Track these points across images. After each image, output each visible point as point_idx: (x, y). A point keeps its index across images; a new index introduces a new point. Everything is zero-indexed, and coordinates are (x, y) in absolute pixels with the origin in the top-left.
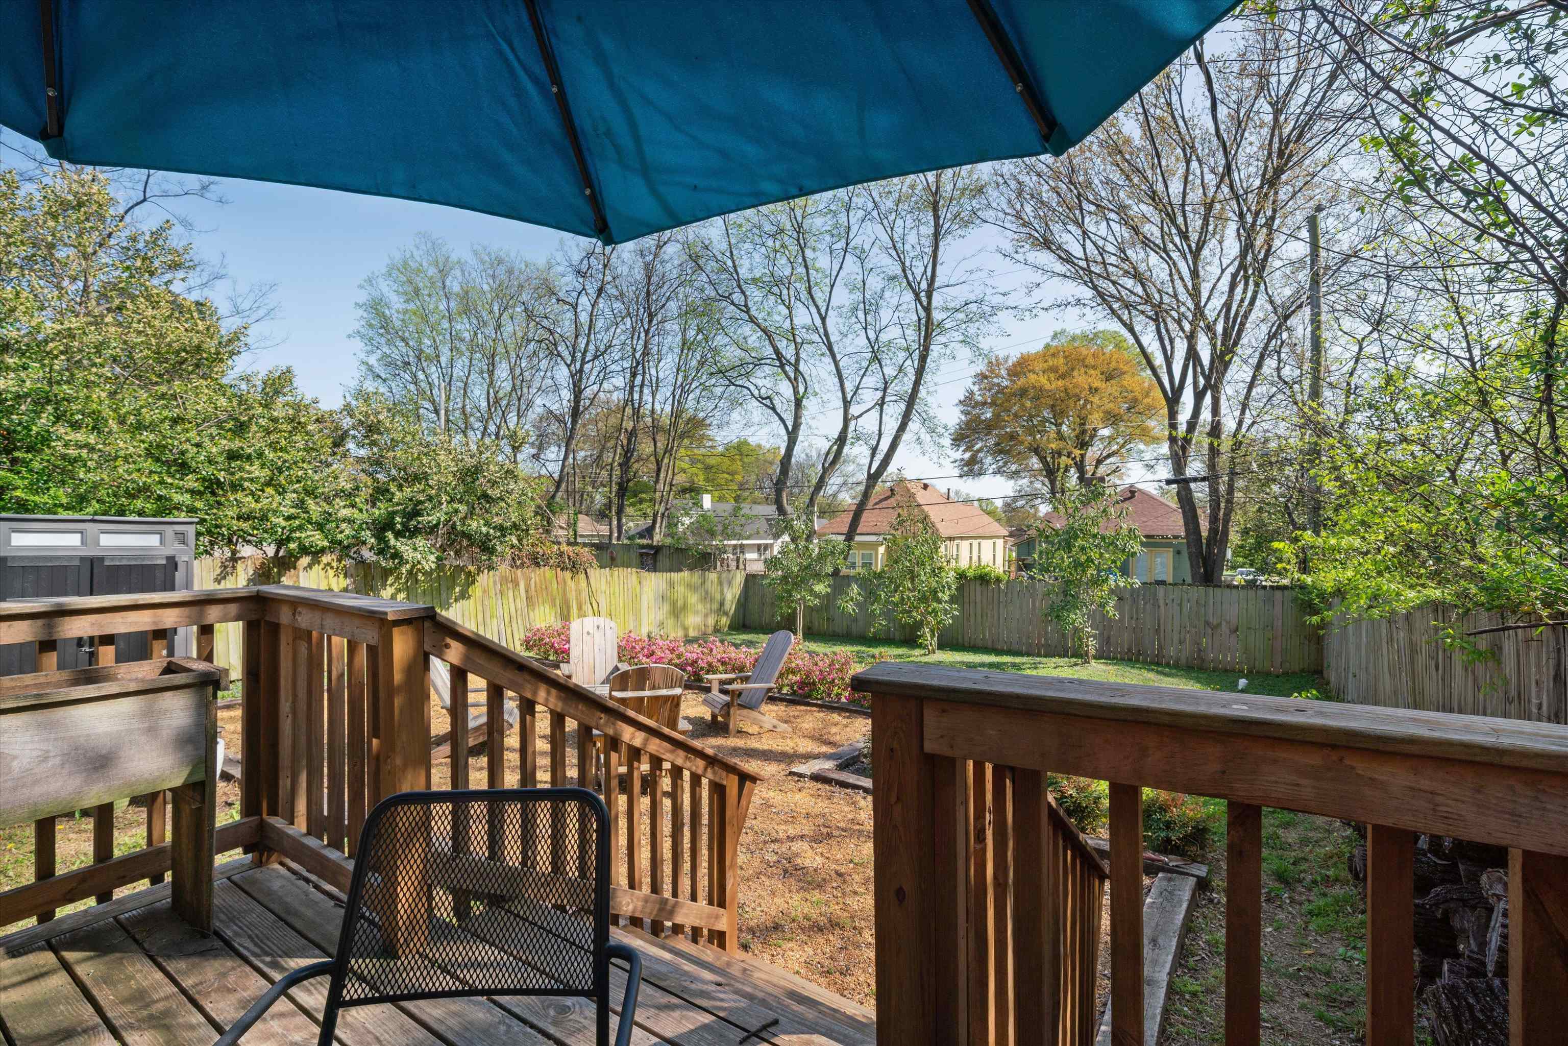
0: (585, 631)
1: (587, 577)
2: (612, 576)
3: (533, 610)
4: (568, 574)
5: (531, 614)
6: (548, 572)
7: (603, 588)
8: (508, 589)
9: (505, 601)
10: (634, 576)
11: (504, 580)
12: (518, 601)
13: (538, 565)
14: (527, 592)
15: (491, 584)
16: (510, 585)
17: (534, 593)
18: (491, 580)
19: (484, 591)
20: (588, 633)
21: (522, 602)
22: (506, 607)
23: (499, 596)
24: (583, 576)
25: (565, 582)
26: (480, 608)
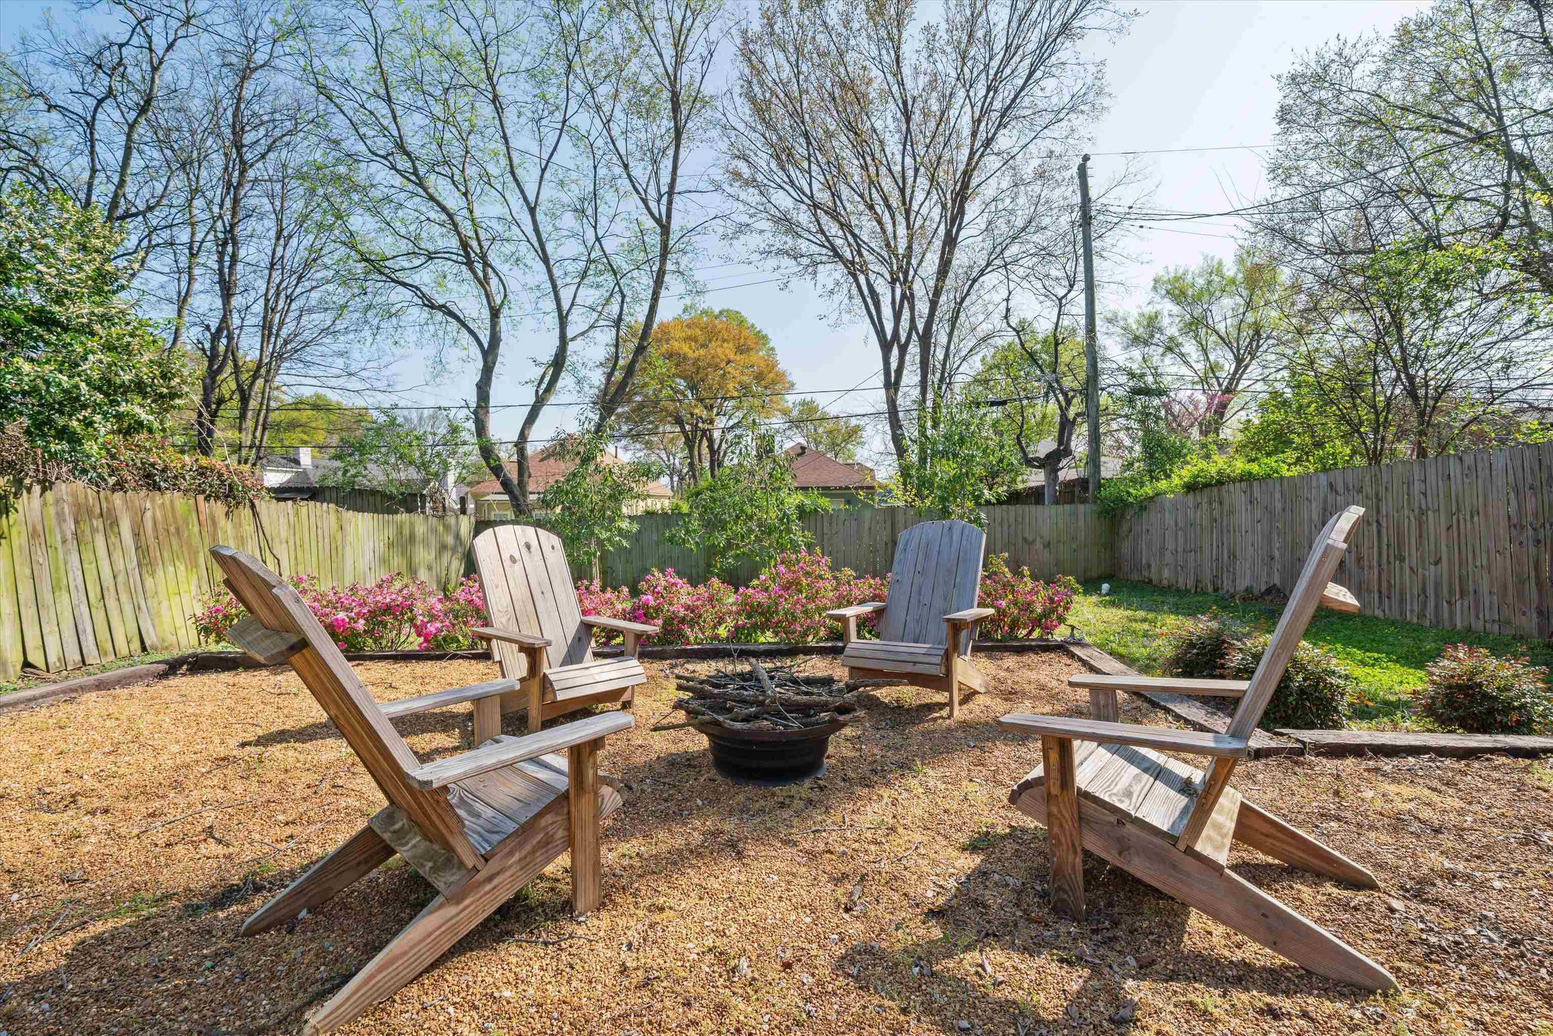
0: (506, 556)
1: (255, 514)
2: (297, 514)
3: (153, 574)
4: (219, 508)
5: (149, 582)
6: (178, 502)
7: (284, 535)
8: (94, 531)
9: (88, 556)
10: (333, 516)
11: (81, 513)
12: (117, 555)
13: (156, 487)
14: (136, 535)
15: (52, 521)
16: (98, 523)
17: (151, 541)
18: (52, 510)
19: (33, 535)
20: (513, 560)
21: (125, 560)
22: (90, 569)
23: (72, 545)
24: (248, 512)
25: (214, 523)
26: (24, 571)
